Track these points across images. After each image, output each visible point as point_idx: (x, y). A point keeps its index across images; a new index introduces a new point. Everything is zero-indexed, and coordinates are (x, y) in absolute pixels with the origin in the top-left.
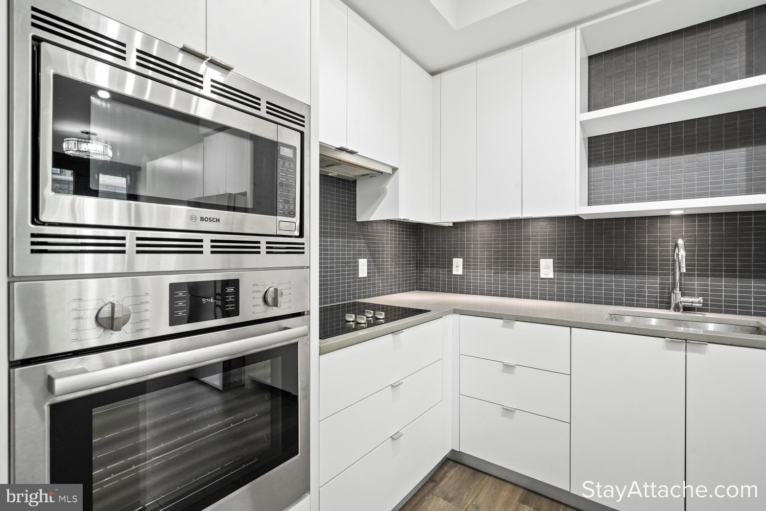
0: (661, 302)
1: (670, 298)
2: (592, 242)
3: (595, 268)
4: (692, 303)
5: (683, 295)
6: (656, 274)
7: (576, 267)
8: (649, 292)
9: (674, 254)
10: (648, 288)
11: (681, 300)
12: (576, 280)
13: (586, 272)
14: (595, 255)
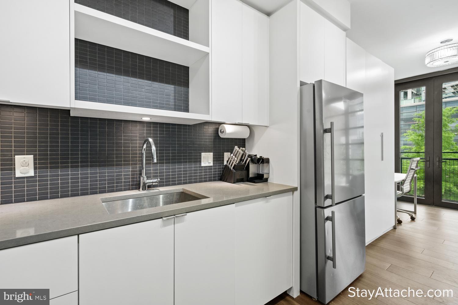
0: (132, 185)
1: (140, 181)
2: (78, 139)
3: (81, 162)
4: (153, 183)
5: (148, 178)
6: (129, 164)
7: (62, 163)
8: (125, 178)
9: (142, 149)
10: (124, 175)
11: (147, 182)
12: (61, 175)
13: (72, 167)
14: (81, 150)
